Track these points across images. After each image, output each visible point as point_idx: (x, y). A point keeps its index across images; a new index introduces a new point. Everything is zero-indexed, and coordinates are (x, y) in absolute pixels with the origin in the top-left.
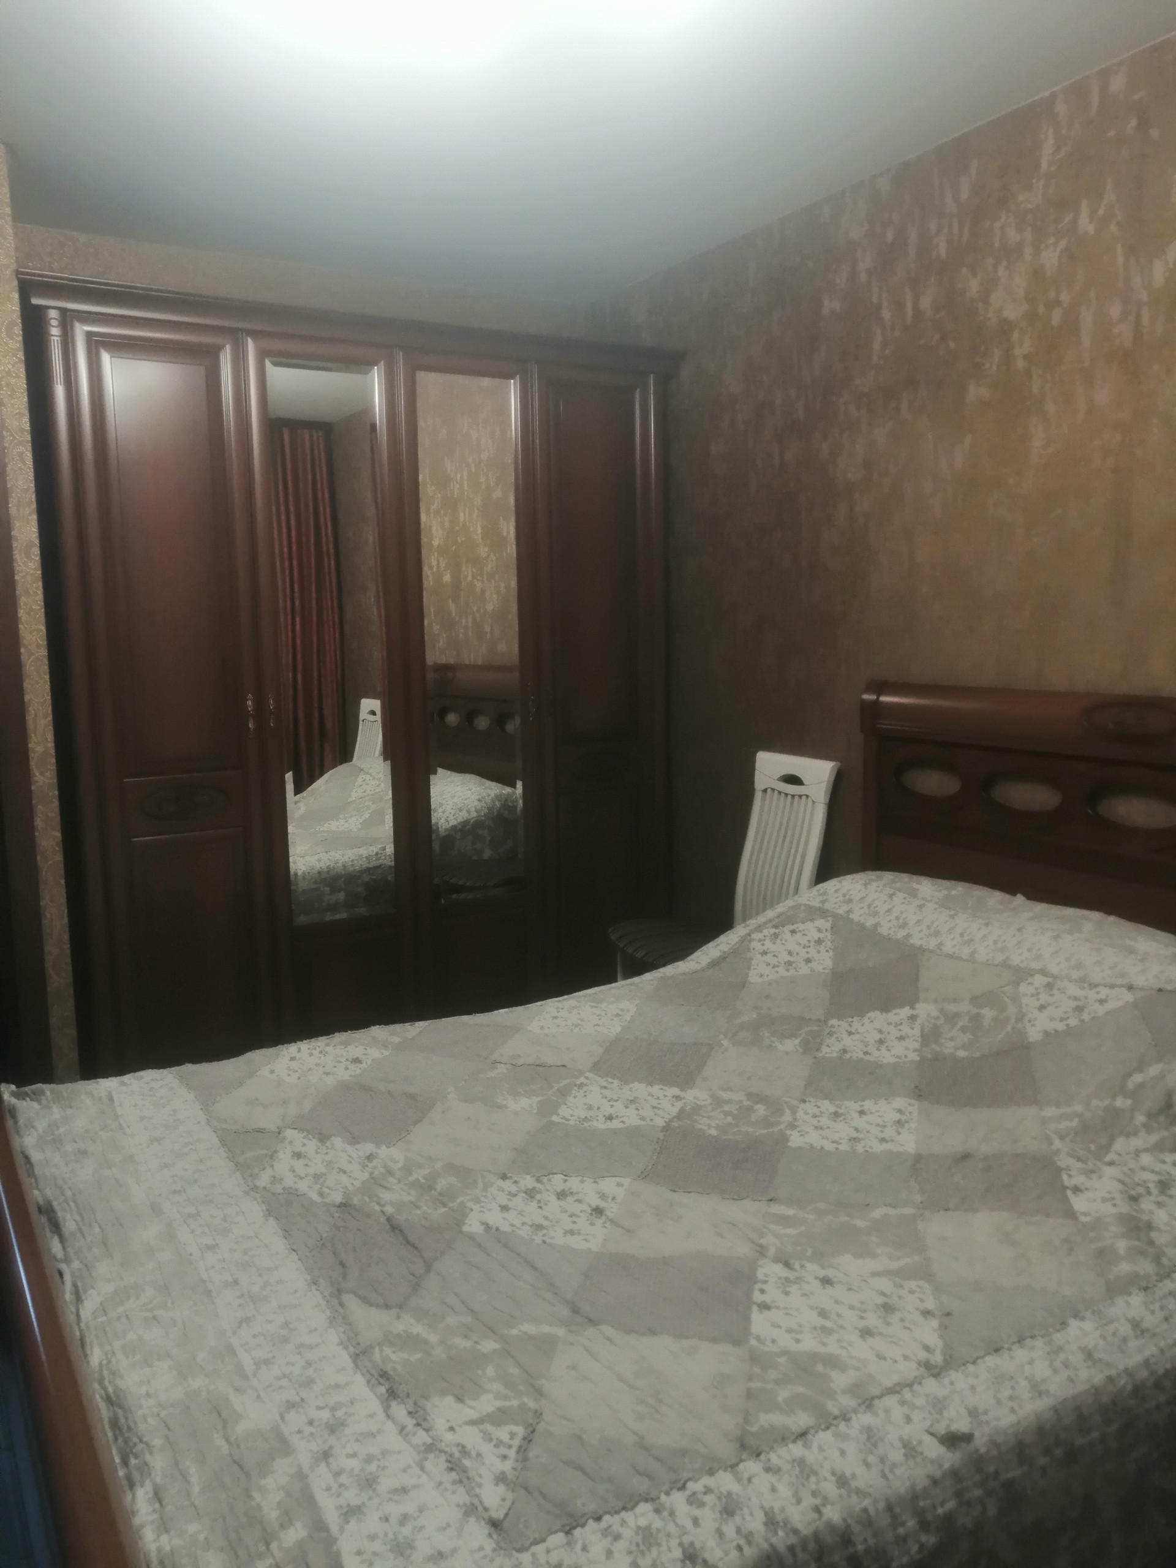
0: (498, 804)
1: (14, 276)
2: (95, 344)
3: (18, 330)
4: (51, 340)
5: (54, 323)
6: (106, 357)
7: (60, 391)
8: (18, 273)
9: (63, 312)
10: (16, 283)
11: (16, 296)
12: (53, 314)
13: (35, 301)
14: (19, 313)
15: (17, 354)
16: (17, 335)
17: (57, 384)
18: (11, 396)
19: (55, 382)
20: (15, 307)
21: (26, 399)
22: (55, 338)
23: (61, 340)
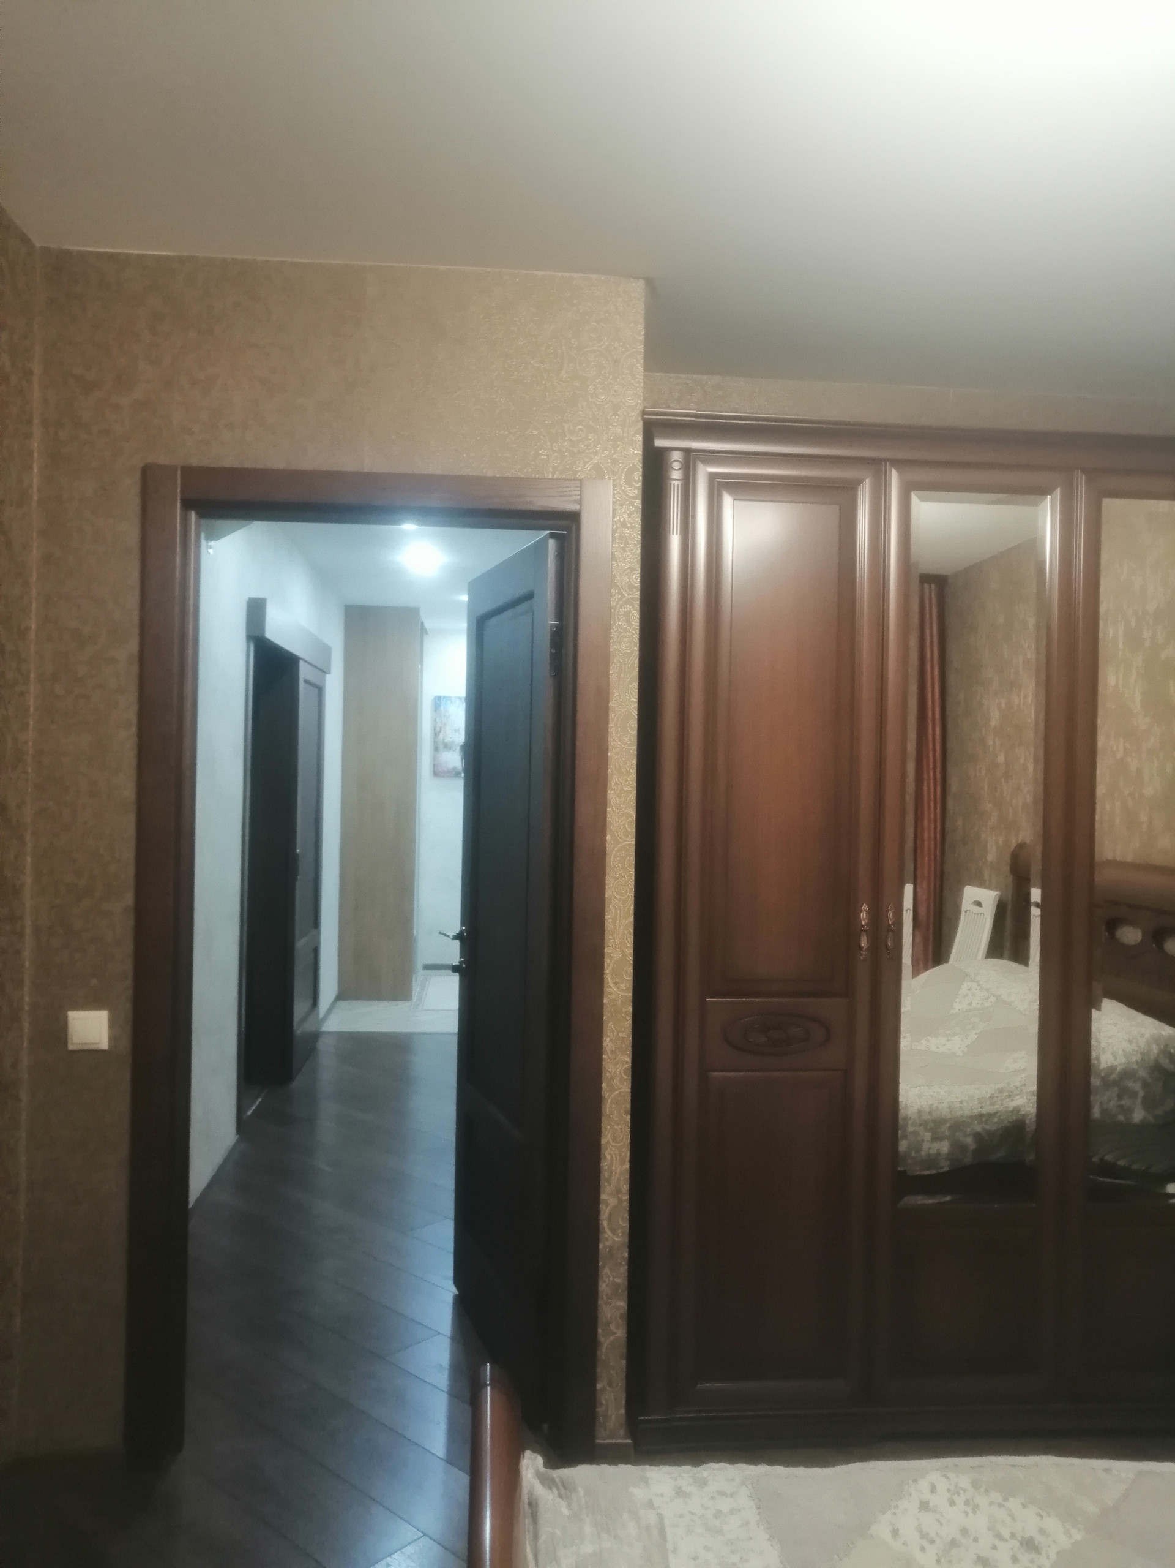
0: (1155, 1049)
1: (640, 418)
2: (717, 486)
3: (638, 476)
4: (670, 484)
5: (676, 465)
6: (728, 500)
7: (674, 542)
8: (644, 413)
9: (687, 452)
10: (640, 425)
11: (639, 438)
12: (676, 456)
13: (659, 443)
14: (641, 457)
15: (635, 502)
16: (637, 482)
17: (673, 534)
18: (624, 549)
19: (671, 531)
20: (638, 450)
21: (639, 552)
22: (676, 483)
23: (682, 485)
